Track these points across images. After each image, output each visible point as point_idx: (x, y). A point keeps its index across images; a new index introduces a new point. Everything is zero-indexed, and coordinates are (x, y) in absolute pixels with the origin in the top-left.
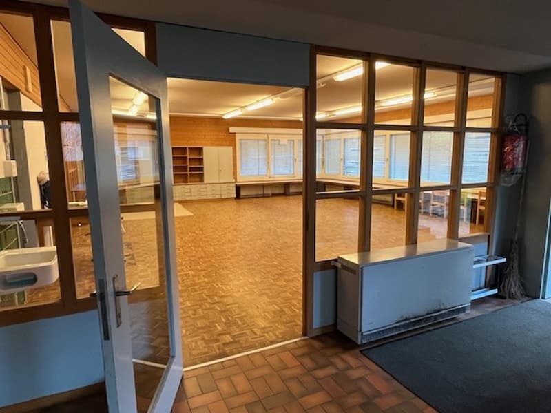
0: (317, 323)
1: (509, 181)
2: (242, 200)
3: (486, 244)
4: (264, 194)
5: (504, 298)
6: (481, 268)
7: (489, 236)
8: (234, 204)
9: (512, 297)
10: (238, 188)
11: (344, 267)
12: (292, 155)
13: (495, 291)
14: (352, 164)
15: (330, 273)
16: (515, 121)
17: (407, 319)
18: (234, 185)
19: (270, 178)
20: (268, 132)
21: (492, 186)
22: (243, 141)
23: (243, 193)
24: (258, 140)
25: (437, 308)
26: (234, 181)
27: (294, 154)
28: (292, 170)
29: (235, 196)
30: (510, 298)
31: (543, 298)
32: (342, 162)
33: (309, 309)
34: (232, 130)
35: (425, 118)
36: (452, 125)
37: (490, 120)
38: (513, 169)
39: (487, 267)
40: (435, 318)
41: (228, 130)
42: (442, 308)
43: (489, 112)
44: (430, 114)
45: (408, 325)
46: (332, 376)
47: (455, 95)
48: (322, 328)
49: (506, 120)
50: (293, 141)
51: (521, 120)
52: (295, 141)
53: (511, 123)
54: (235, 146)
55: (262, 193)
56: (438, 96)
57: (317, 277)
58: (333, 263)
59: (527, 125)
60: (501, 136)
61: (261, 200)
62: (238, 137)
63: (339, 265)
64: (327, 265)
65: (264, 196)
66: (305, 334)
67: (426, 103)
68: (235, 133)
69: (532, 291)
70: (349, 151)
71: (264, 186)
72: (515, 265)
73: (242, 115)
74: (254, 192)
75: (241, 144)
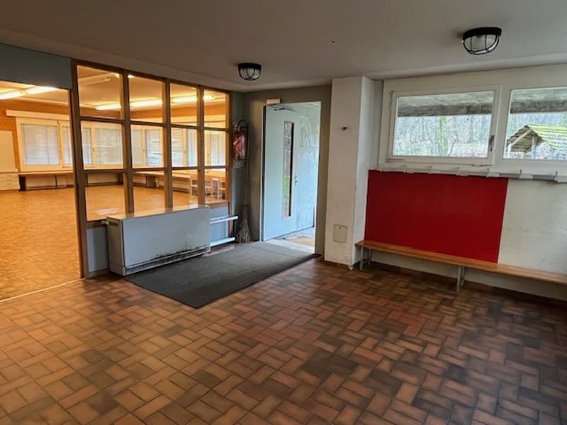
0: (92, 268)
1: (237, 165)
2: (28, 192)
3: (227, 208)
4: (56, 186)
5: (238, 242)
6: (225, 222)
7: (229, 203)
8: (18, 197)
9: (243, 242)
10: (22, 179)
11: (111, 223)
12: (89, 145)
13: (233, 239)
14: (154, 155)
15: (102, 229)
16: (238, 125)
17: (161, 257)
18: (17, 175)
19: (63, 167)
20: (57, 118)
21: (229, 168)
22: (25, 126)
23: (29, 184)
24: (46, 126)
25: (185, 249)
26: (17, 170)
27: (91, 143)
28: (90, 160)
29: (19, 187)
30: (242, 242)
31: (262, 240)
32: (144, 152)
33: (84, 260)
34: (9, 113)
35: (205, 117)
36: (195, 125)
37: (224, 123)
38: (239, 157)
39: (229, 221)
40: (184, 256)
41: (5, 113)
42: (189, 248)
43: (223, 117)
44: (208, 114)
45: (162, 261)
46: (101, 294)
47: (224, 100)
48: (96, 271)
49: (234, 123)
50: (90, 129)
51: (243, 124)
52: (92, 130)
53: (236, 126)
54: (16, 130)
55: (55, 184)
56: (216, 99)
57: (90, 233)
58: (103, 222)
59: (247, 127)
60: (232, 134)
61: (54, 191)
62: (18, 122)
63: (107, 223)
64: (98, 224)
65: (57, 187)
66: (82, 276)
67: (205, 105)
68: (14, 117)
69: (255, 237)
70: (151, 142)
71: (56, 176)
72: (246, 221)
73: (23, 97)
74: (44, 184)
75: (23, 130)
